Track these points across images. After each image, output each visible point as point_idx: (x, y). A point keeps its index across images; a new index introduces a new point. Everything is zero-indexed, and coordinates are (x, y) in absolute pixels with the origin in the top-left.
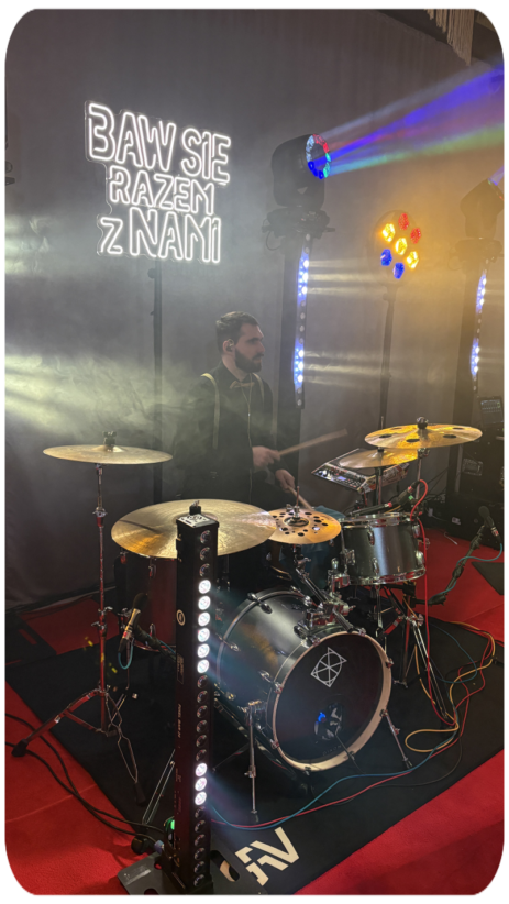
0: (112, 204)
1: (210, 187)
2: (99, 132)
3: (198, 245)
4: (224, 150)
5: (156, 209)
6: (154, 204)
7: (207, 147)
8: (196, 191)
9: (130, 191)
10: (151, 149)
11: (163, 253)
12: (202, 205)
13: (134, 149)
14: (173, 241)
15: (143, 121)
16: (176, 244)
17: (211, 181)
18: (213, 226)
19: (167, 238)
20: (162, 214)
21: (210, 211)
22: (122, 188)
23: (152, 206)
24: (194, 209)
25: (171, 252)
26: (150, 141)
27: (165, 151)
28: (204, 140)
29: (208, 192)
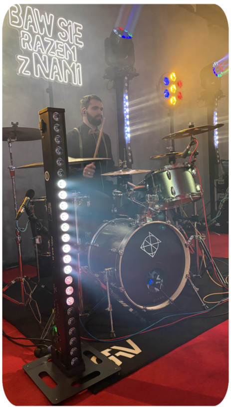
0: (23, 49)
1: (74, 48)
2: (14, 13)
3: (70, 76)
4: (79, 30)
5: (46, 55)
6: (45, 52)
7: (70, 28)
8: (67, 49)
9: (32, 44)
10: (42, 25)
11: (52, 78)
12: (70, 56)
13: (33, 24)
14: (57, 72)
15: (36, 11)
16: (58, 74)
17: (74, 44)
18: (77, 68)
19: (53, 71)
20: (50, 58)
21: (75, 60)
22: (28, 42)
23: (44, 53)
24: (67, 57)
25: (56, 78)
26: (41, 21)
27: (49, 27)
28: (68, 25)
29: (73, 50)
